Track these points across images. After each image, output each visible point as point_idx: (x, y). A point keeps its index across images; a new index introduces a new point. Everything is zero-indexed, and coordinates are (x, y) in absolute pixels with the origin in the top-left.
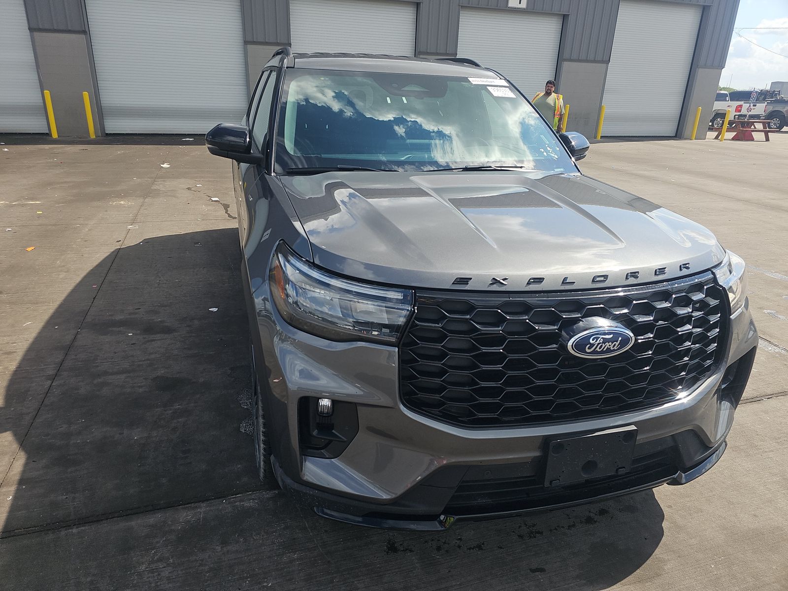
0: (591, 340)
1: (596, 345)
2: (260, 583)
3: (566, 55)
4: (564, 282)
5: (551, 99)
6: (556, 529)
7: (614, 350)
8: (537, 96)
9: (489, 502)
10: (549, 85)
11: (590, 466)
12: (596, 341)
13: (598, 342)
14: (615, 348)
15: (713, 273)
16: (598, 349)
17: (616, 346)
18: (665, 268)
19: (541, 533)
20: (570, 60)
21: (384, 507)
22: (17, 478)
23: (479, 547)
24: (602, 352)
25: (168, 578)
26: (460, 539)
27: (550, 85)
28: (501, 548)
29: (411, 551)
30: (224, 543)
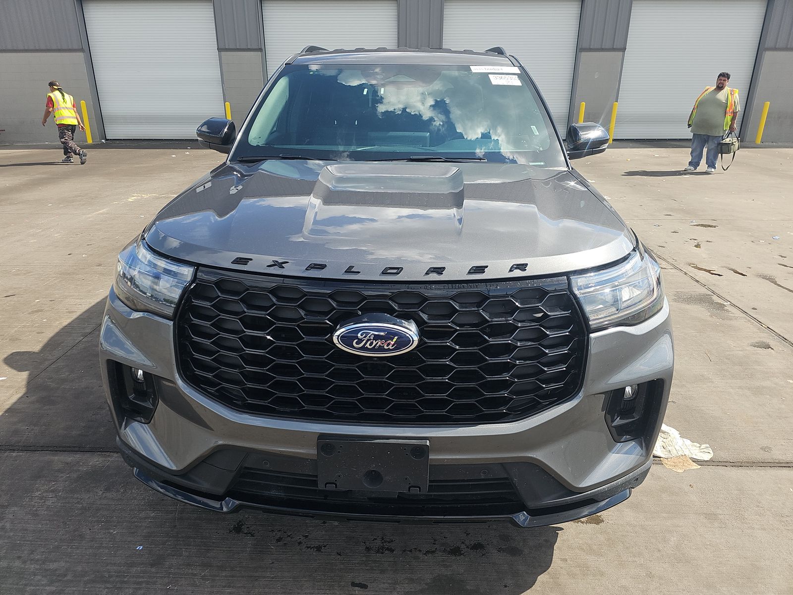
0: (359, 335)
1: (365, 341)
2: (108, 529)
3: (769, 42)
4: (349, 271)
5: (721, 96)
6: (411, 551)
7: (389, 350)
8: (706, 90)
9: (281, 495)
10: (721, 78)
11: (374, 477)
12: (365, 337)
13: (368, 337)
14: (390, 347)
15: (569, 280)
16: (368, 345)
17: (391, 345)
18: (487, 267)
19: (392, 551)
20: (775, 49)
21: (174, 477)
22: (8, 407)
23: (319, 549)
24: (374, 350)
25: (48, 507)
26: (306, 536)
27: (723, 78)
28: (339, 555)
29: (252, 535)
30: (108, 489)
